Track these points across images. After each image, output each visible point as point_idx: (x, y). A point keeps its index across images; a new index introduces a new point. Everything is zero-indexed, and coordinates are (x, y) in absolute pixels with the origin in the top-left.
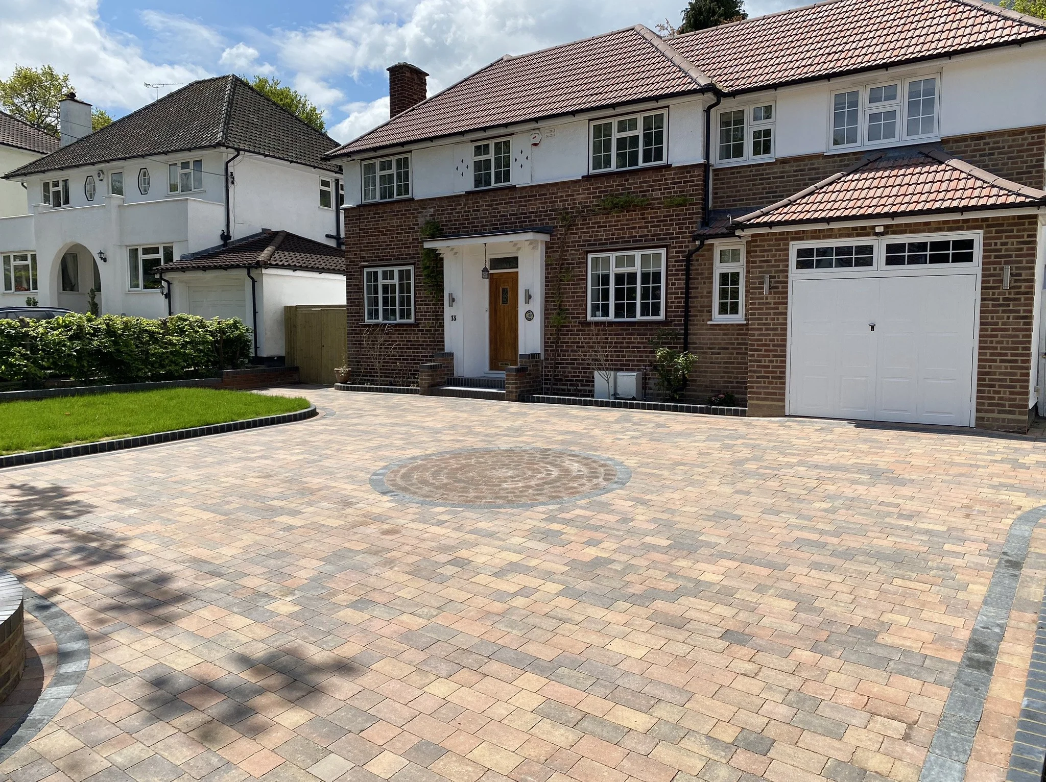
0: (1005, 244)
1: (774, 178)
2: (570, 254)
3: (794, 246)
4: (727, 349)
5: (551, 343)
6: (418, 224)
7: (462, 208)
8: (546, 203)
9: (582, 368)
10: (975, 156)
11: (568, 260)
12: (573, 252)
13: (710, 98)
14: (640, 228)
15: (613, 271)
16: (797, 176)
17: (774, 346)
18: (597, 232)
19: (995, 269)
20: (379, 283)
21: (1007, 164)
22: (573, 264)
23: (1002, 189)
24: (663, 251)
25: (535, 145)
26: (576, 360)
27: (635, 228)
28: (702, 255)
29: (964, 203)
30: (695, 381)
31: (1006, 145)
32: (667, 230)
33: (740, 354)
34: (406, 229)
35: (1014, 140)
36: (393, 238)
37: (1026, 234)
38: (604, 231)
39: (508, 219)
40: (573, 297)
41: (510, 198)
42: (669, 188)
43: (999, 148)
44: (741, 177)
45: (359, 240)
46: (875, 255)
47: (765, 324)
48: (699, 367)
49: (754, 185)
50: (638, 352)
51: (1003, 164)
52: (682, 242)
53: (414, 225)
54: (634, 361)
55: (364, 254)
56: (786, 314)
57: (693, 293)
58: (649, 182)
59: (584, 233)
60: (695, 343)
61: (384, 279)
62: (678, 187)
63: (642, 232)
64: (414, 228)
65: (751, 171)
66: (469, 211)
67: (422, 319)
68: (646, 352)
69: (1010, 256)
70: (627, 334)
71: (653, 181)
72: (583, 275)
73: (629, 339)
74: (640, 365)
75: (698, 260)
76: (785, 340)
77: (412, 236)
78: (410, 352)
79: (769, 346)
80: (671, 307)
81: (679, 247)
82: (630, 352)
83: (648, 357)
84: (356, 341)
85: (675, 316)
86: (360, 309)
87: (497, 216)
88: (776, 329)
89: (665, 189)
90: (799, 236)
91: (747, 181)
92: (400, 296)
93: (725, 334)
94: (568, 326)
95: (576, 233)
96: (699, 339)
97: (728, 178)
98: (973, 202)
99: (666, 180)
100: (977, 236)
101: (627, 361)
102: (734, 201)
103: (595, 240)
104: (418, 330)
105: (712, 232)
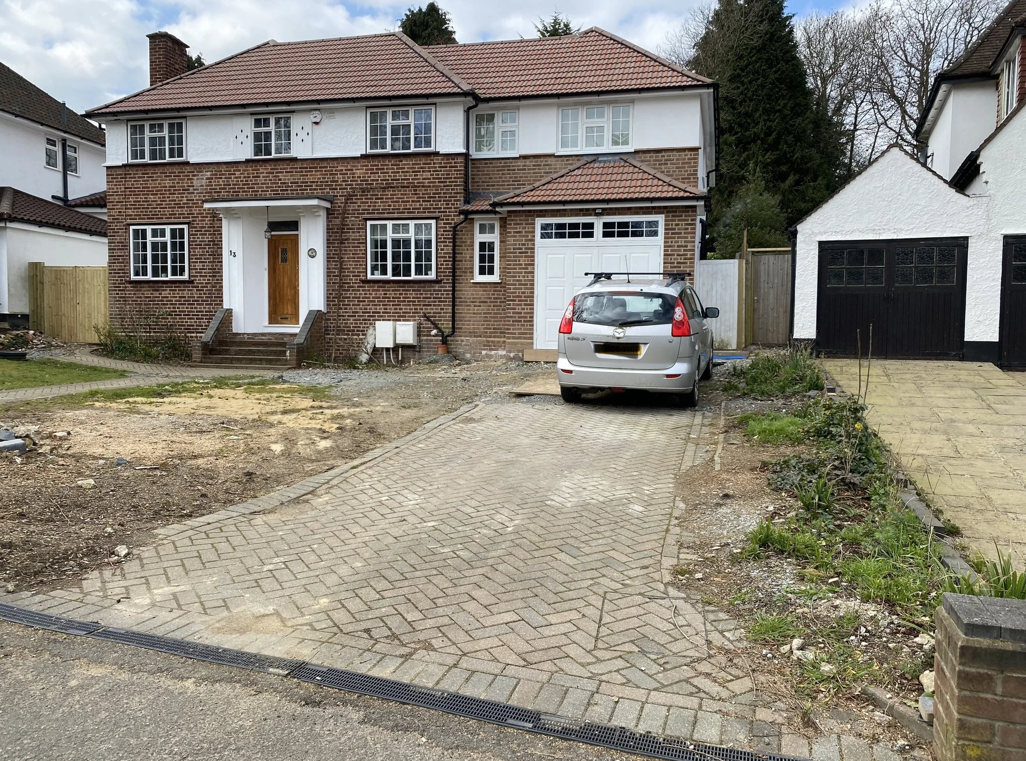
0: (678, 225)
1: (518, 170)
2: (351, 221)
3: (539, 222)
4: (486, 302)
5: (333, 298)
6: (193, 186)
7: (241, 174)
8: (327, 174)
9: (363, 320)
10: (656, 164)
11: (348, 225)
12: (353, 219)
13: (470, 101)
14: (413, 201)
15: (390, 235)
16: (535, 169)
17: (525, 297)
18: (375, 202)
19: (672, 242)
20: (148, 241)
21: (676, 171)
22: (354, 229)
23: (675, 187)
24: (433, 222)
25: (316, 123)
26: (357, 312)
27: (409, 201)
28: (465, 227)
29: (653, 195)
30: (461, 328)
31: (675, 158)
32: (436, 205)
33: (496, 306)
34: (179, 190)
35: (679, 155)
36: (165, 197)
37: (690, 218)
38: (381, 202)
39: (289, 186)
40: (354, 258)
41: (291, 168)
42: (437, 171)
43: (670, 160)
44: (493, 167)
45: (124, 198)
46: (595, 230)
47: (518, 281)
48: (463, 317)
49: (503, 174)
50: (413, 305)
51: (673, 171)
52: (449, 216)
53: (188, 186)
54: (410, 313)
55: (130, 212)
56: (533, 273)
57: (458, 257)
58: (420, 164)
59: (363, 203)
60: (461, 298)
61: (153, 236)
62: (444, 171)
63: (415, 205)
64: (189, 190)
65: (501, 163)
66: (249, 177)
67: (197, 276)
68: (420, 305)
69: (681, 233)
70: (403, 290)
71: (424, 164)
72: (363, 239)
73: (405, 294)
74: (415, 317)
75: (462, 231)
76: (533, 293)
77: (186, 197)
78: (183, 308)
79: (521, 297)
80: (441, 268)
81: (446, 220)
82: (406, 305)
83: (422, 309)
84: (119, 297)
85: (444, 276)
86: (125, 266)
87: (278, 183)
88: (526, 284)
89: (433, 171)
90: (542, 214)
91: (498, 171)
92: (171, 254)
93: (484, 291)
94: (350, 283)
95: (355, 203)
96: (464, 294)
97: (483, 167)
98: (658, 195)
99: (434, 164)
100: (660, 219)
101: (403, 313)
102: (488, 186)
103: (373, 210)
104: (192, 287)
105: (474, 208)
